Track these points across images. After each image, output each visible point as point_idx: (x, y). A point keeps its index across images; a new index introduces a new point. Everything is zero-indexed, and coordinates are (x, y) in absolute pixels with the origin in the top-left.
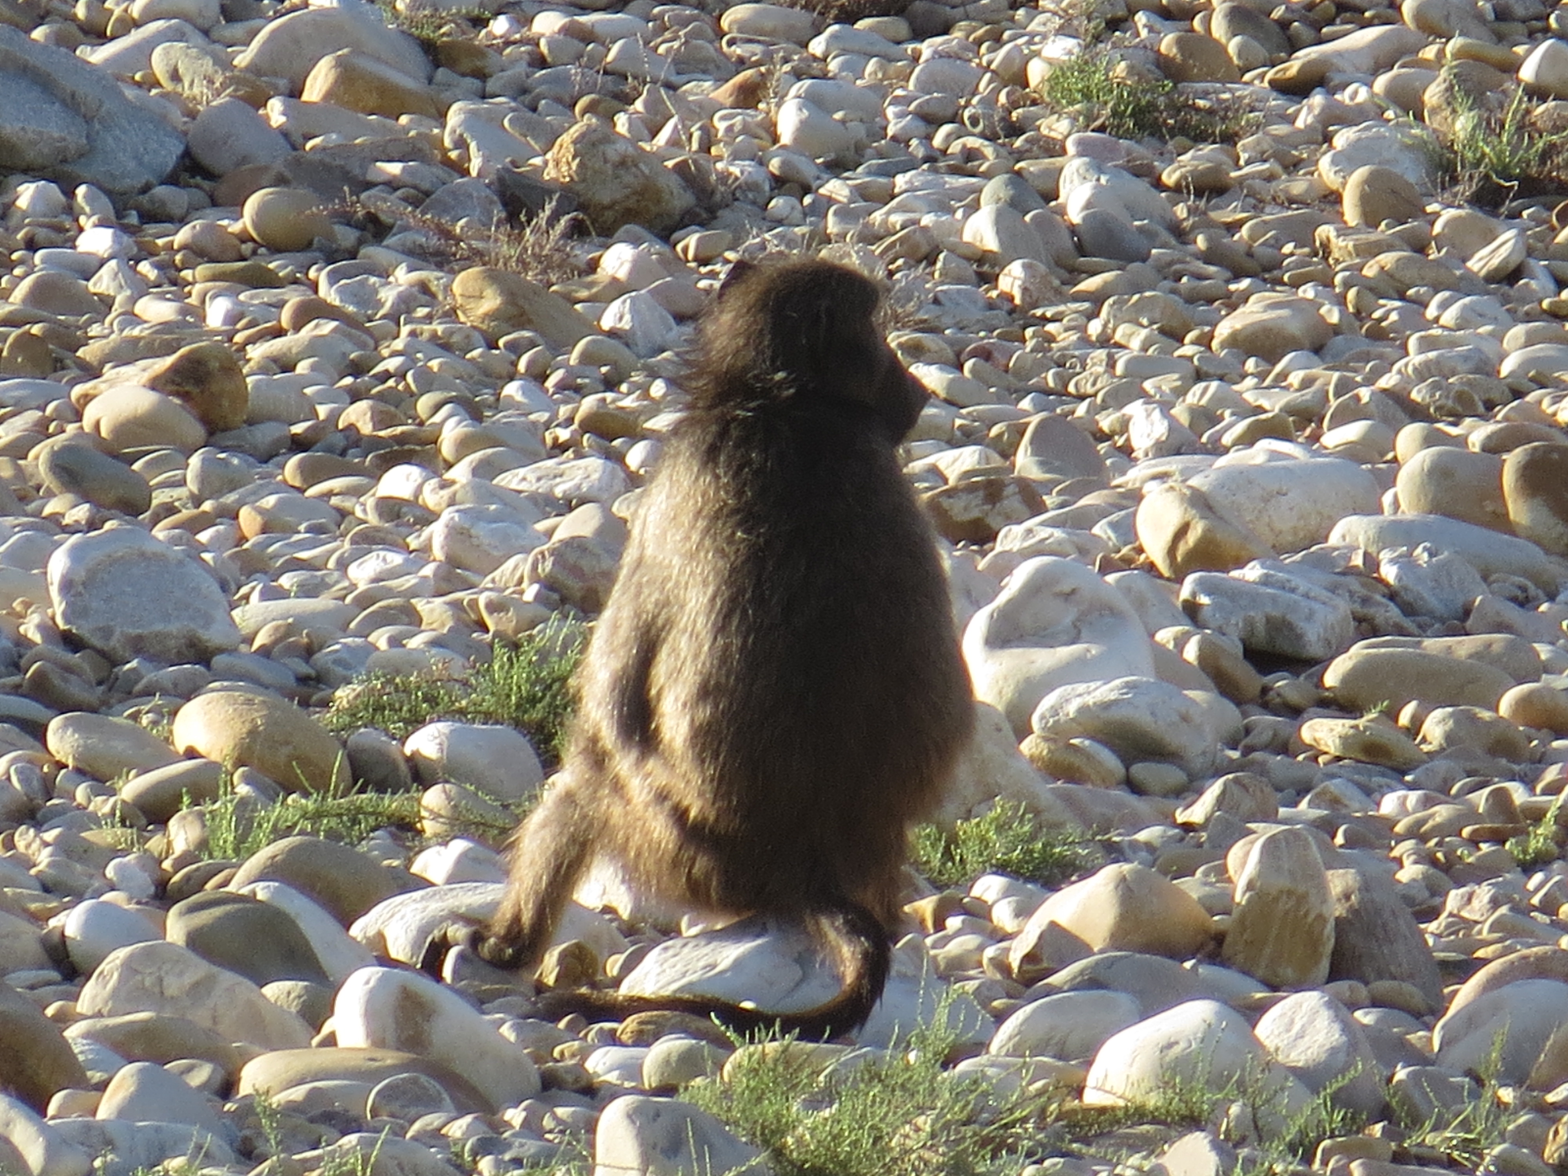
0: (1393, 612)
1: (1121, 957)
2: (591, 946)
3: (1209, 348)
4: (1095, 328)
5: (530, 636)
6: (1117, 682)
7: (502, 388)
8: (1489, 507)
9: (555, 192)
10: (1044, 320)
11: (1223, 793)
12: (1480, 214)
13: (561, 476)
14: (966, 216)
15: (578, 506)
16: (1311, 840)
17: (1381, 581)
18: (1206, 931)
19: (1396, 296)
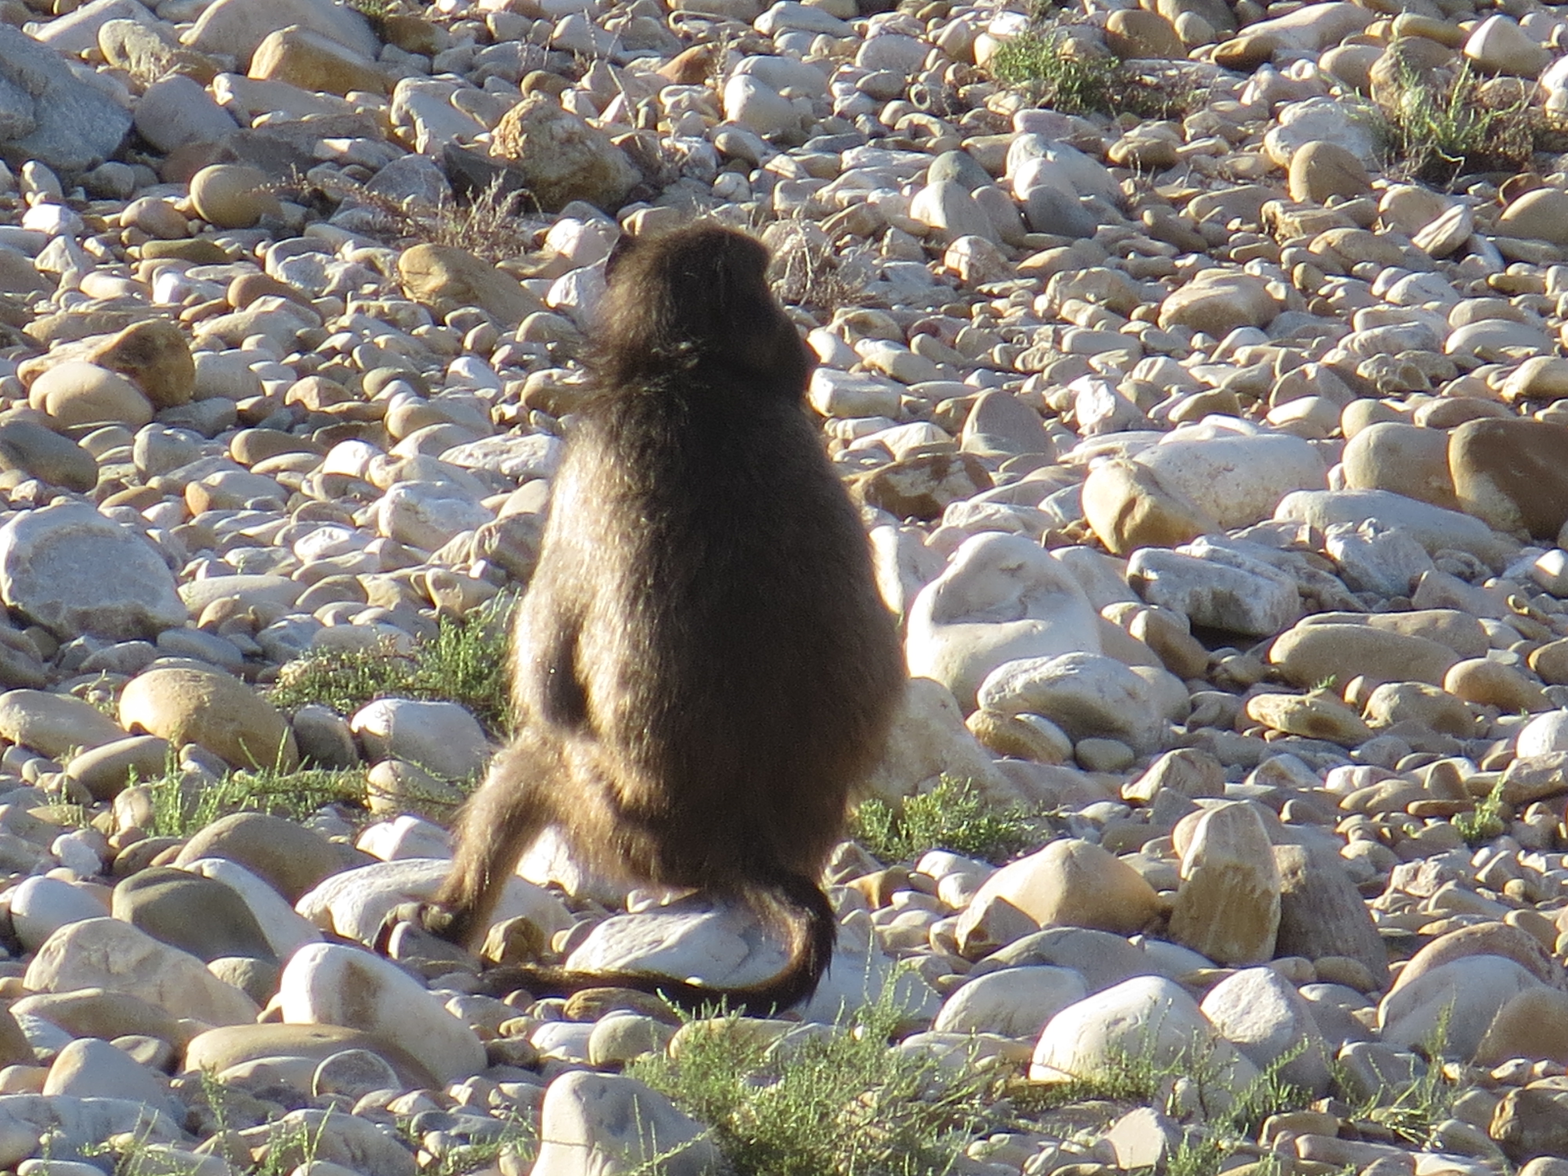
0: (1340, 588)
1: (1067, 934)
2: (537, 922)
3: (1156, 324)
4: (1041, 304)
5: (477, 612)
6: (1064, 658)
7: (449, 364)
8: (1435, 483)
9: (501, 169)
10: (990, 296)
11: (1170, 768)
12: (1426, 190)
13: (508, 452)
14: (913, 192)
15: (525, 482)
16: (1258, 816)
17: (1327, 557)
18: (1152, 907)
19: (1342, 272)
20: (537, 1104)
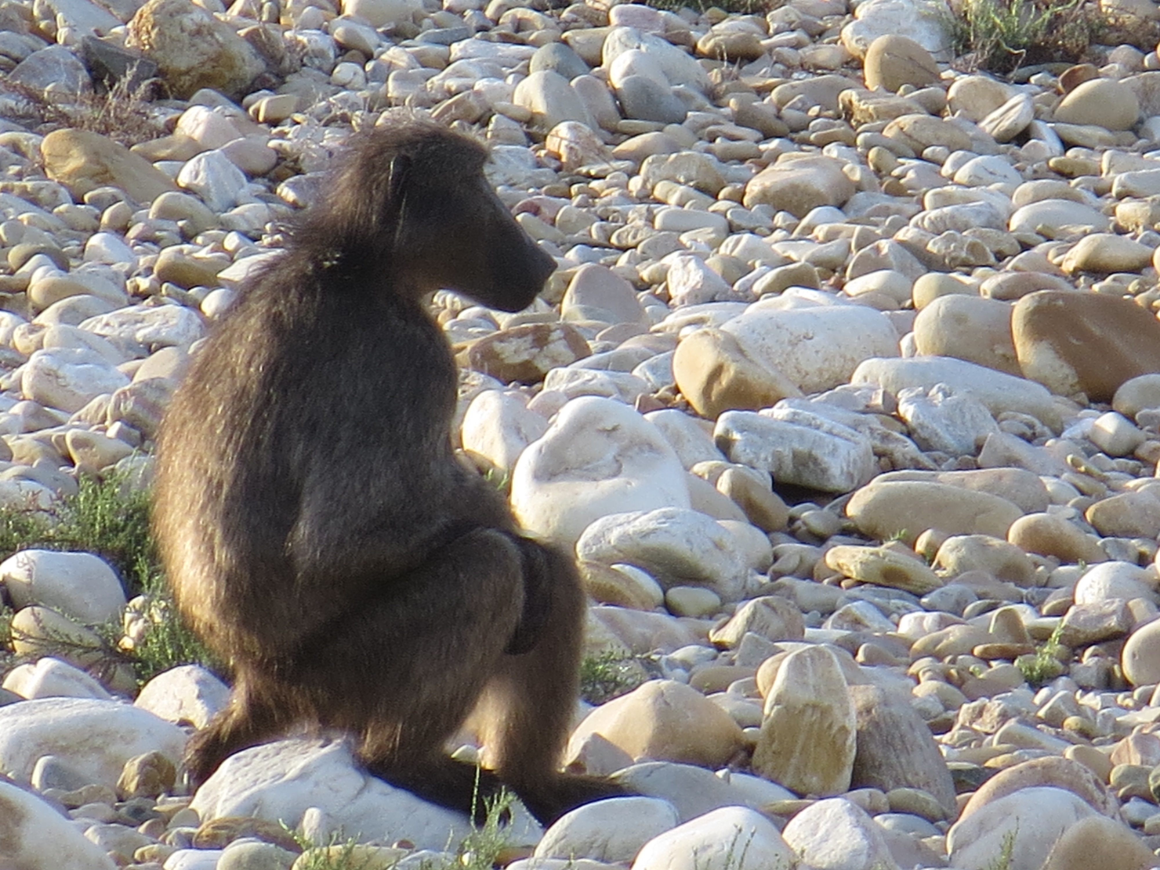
0: (911, 447)
1: (658, 768)
2: (168, 756)
3: (742, 203)
4: (635, 184)
5: (113, 470)
6: (656, 512)
7: (88, 239)
8: (1000, 351)
9: (136, 60)
10: (589, 177)
11: (754, 614)
12: (991, 80)
13: (142, 321)
14: (517, 81)
15: (156, 350)
16: (835, 659)
17: (900, 419)
18: (737, 742)
19: (912, 154)
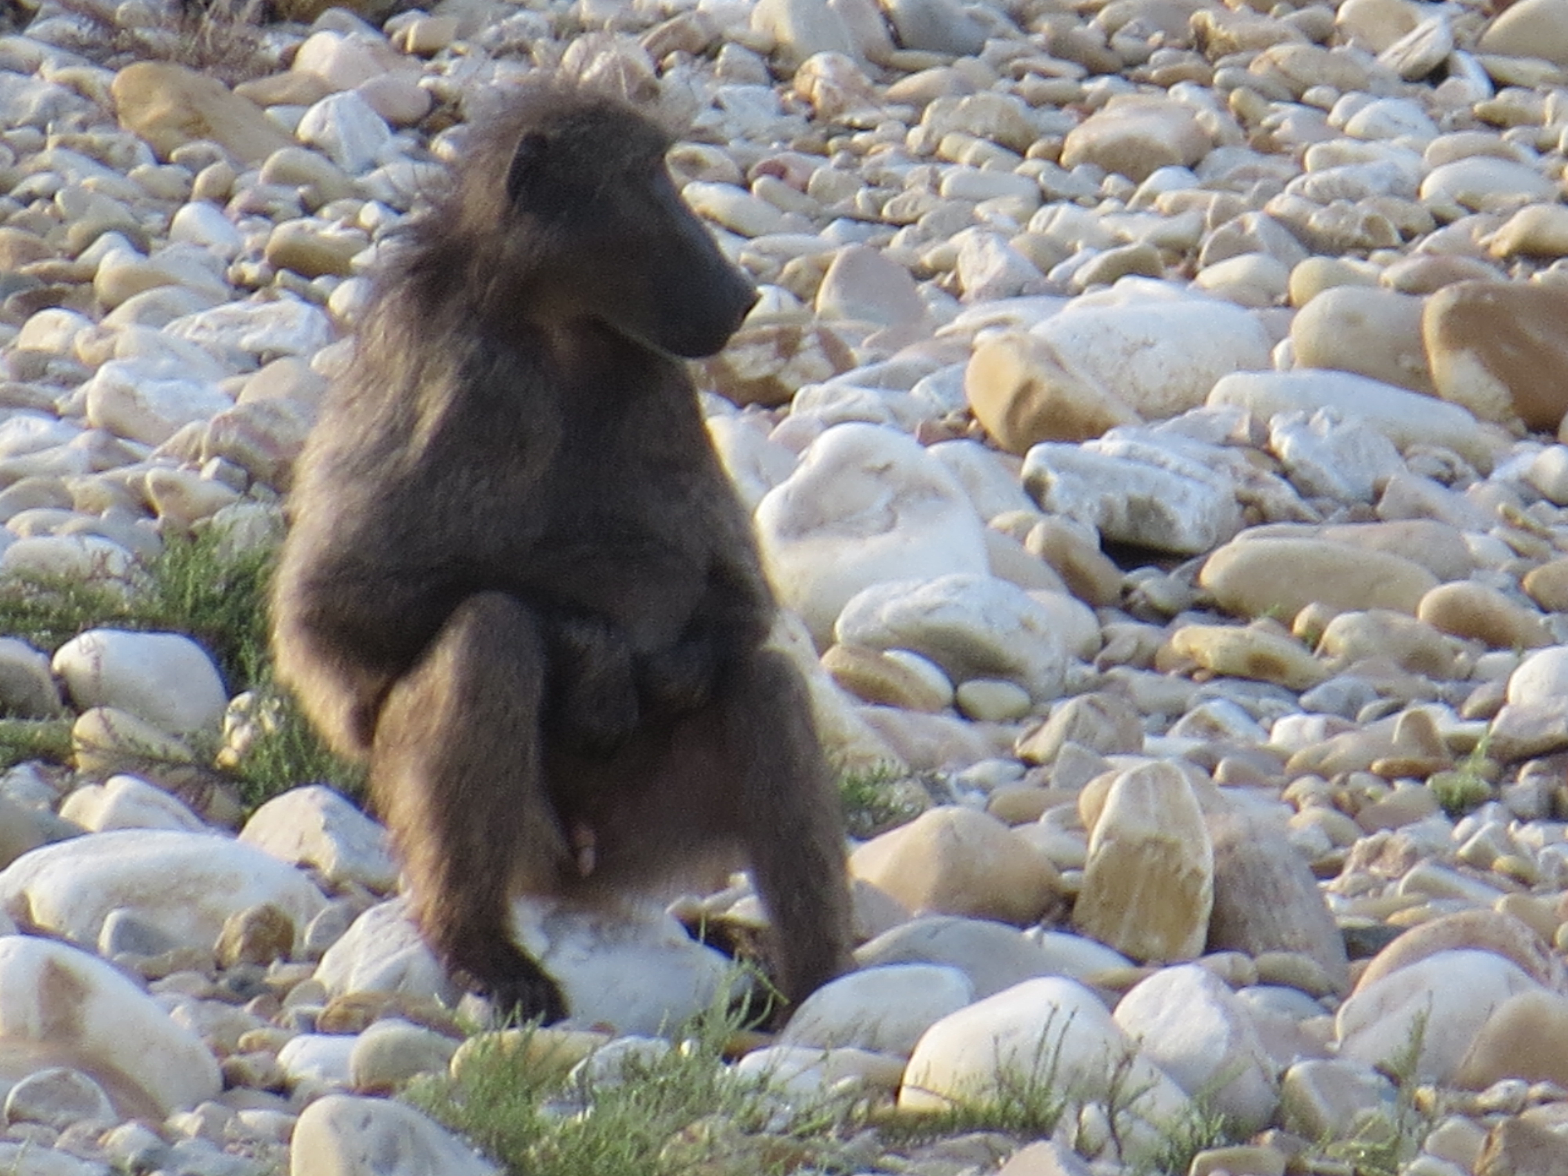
0: (1287, 493)
1: (945, 926)
2: (284, 909)
3: (1058, 163)
4: (916, 136)
5: (209, 523)
6: (943, 580)
7: (175, 212)
8: (1407, 362)
10: (852, 129)
11: (1074, 718)
13: (248, 323)
15: (268, 362)
16: (1185, 778)
17: (1272, 453)
18: (1053, 891)
19: (1289, 97)
20: (286, 1136)
